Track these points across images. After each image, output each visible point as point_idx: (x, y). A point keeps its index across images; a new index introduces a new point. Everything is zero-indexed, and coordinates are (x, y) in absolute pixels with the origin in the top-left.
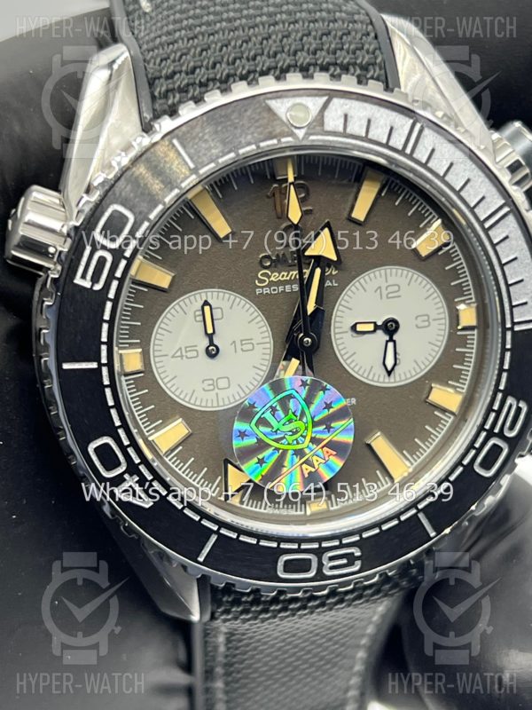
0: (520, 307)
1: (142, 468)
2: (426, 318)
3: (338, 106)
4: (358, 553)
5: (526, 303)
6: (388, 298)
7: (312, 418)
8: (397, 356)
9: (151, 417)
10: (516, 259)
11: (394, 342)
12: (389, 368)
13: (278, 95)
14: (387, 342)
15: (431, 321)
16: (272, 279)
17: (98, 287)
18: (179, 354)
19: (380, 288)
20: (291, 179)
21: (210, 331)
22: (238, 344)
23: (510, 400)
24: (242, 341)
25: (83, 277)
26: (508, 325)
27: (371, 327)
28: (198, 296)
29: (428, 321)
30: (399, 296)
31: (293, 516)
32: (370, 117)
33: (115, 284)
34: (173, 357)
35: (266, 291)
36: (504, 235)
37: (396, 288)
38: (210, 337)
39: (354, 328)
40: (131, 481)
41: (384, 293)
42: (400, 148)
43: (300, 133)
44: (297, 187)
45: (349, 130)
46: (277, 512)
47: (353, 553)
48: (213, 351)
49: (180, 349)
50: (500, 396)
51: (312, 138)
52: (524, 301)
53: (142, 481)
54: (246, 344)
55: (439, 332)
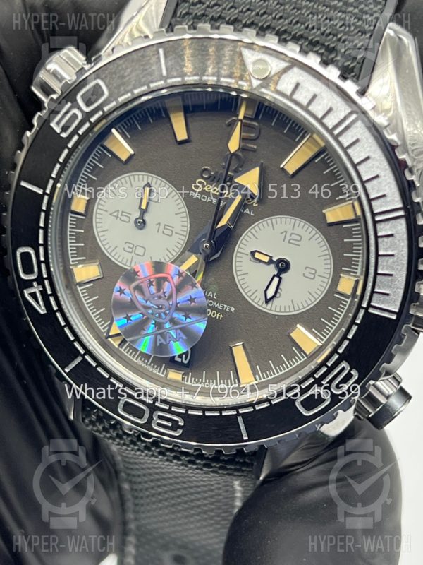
0: (381, 295)
1: (46, 282)
2: (313, 272)
3: (296, 75)
4: (181, 424)
5: (388, 294)
6: (289, 242)
7: (177, 304)
8: (279, 291)
9: (79, 252)
10: (393, 255)
11: (280, 279)
12: (269, 297)
13: (251, 46)
14: (274, 276)
15: (316, 275)
16: (206, 189)
17: (64, 135)
18: (115, 214)
19: (286, 232)
20: (241, 117)
21: (143, 207)
22: (162, 227)
23: (344, 364)
24: (165, 225)
25: (58, 123)
26: (365, 305)
27: (266, 259)
28: (146, 177)
29: (314, 274)
30: (299, 245)
31: (155, 374)
32: (317, 93)
33: (76, 138)
34: (111, 214)
35: (196, 195)
36: (390, 233)
37: (299, 238)
38: (143, 212)
39: (253, 253)
40: (36, 289)
41: (288, 238)
42: (330, 127)
43: (256, 83)
44: (243, 125)
45: (295, 97)
47: (178, 422)
48: (141, 224)
49: (118, 211)
50: (336, 357)
51: (263, 90)
52: (387, 292)
53: (44, 293)
54: (168, 229)
55: (320, 288)
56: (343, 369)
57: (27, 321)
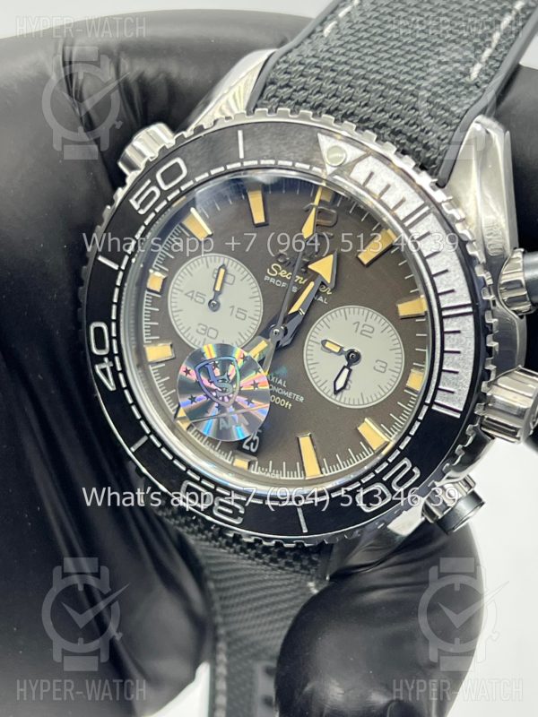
0: (445, 393)
1: (117, 359)
2: (384, 365)
3: (371, 164)
4: (242, 512)
5: (453, 392)
6: (361, 333)
7: (241, 388)
8: (349, 382)
9: (153, 331)
10: (458, 352)
11: (350, 371)
12: (338, 388)
13: (330, 134)
14: (344, 367)
15: (387, 368)
16: (281, 274)
17: (142, 212)
18: (191, 294)
19: (358, 323)
20: (316, 202)
21: (218, 289)
22: (236, 309)
23: (406, 461)
24: (239, 309)
25: (137, 200)
26: (428, 401)
27: (337, 350)
28: (222, 259)
29: (385, 368)
30: (370, 337)
31: (222, 461)
32: (391, 183)
33: (153, 215)
34: (186, 294)
35: (272, 280)
36: (456, 329)
37: (371, 330)
38: (217, 294)
39: (324, 342)
40: (107, 365)
41: (360, 328)
42: (401, 218)
43: (330, 170)
44: (320, 213)
45: (368, 186)
46: (212, 451)
47: (238, 510)
48: (214, 306)
49: (193, 291)
50: (398, 452)
51: (336, 177)
52: (452, 389)
53: (114, 369)
54: (241, 312)
55: (390, 382)
56: (405, 466)
57: (97, 398)
